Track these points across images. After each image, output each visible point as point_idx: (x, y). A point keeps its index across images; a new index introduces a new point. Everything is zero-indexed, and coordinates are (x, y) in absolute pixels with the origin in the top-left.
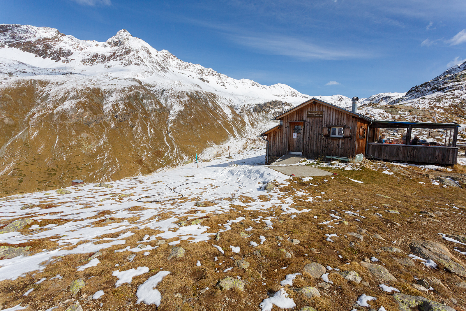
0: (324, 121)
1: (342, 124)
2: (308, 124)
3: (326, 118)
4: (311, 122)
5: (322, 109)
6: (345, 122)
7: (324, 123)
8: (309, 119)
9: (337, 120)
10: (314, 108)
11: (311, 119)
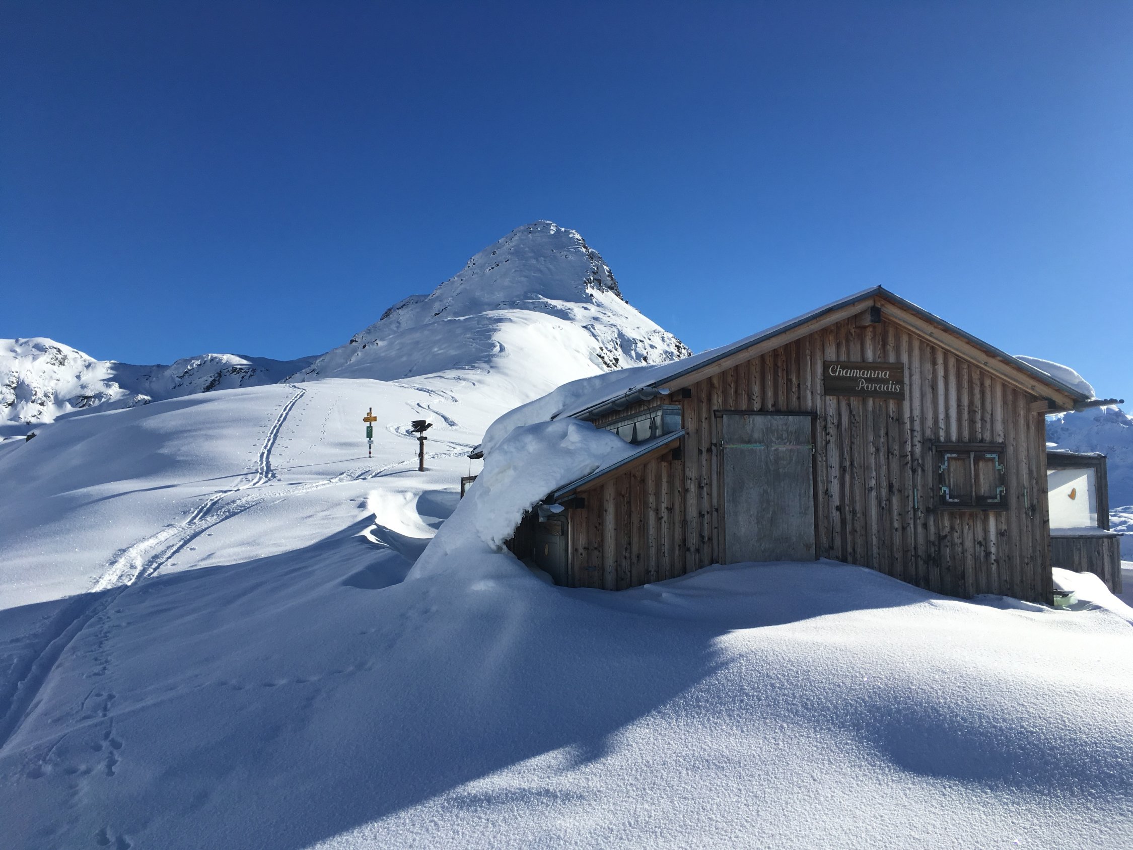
0: (912, 420)
1: (987, 436)
2: (832, 430)
3: (917, 403)
4: (845, 422)
5: (898, 352)
6: (999, 427)
7: (912, 430)
8: (831, 401)
9: (966, 416)
10: (855, 348)
11: (843, 404)
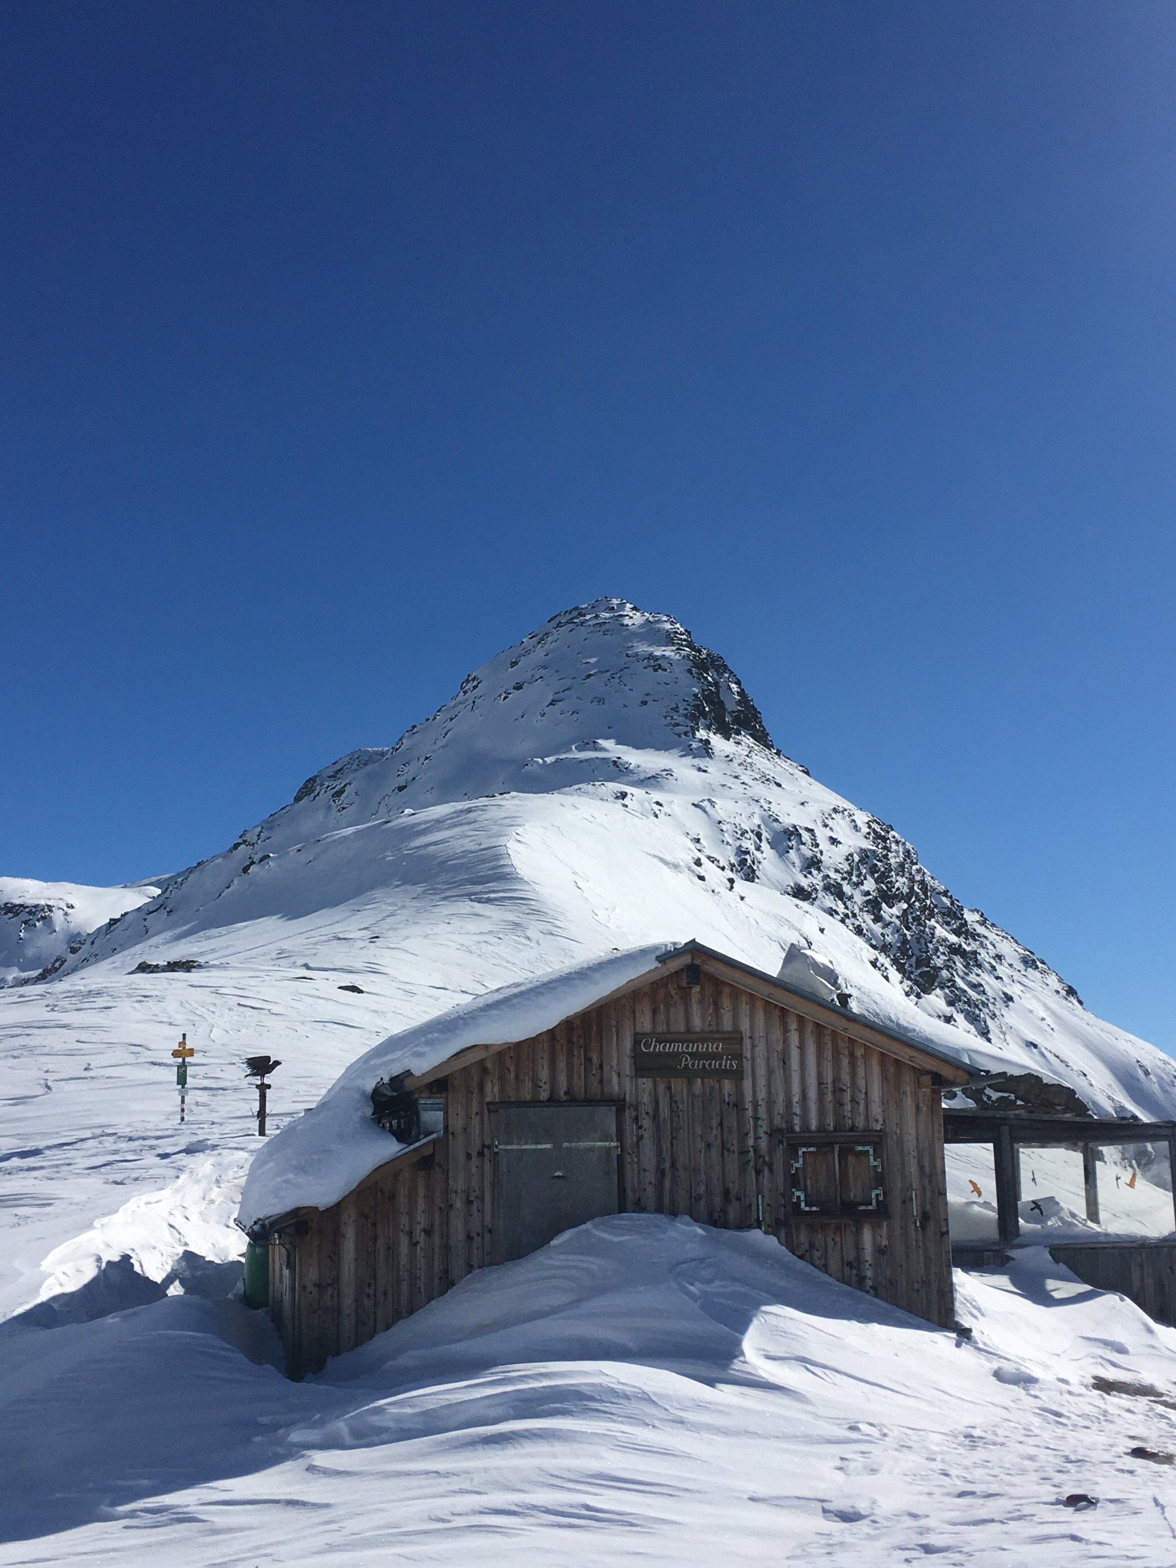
0: (756, 1105)
1: (860, 1123)
2: (646, 1123)
3: (761, 1082)
4: (664, 1111)
5: (735, 1017)
6: (876, 1109)
7: (756, 1119)
8: (646, 1084)
9: (829, 1097)
10: (677, 1013)
11: (661, 1088)
